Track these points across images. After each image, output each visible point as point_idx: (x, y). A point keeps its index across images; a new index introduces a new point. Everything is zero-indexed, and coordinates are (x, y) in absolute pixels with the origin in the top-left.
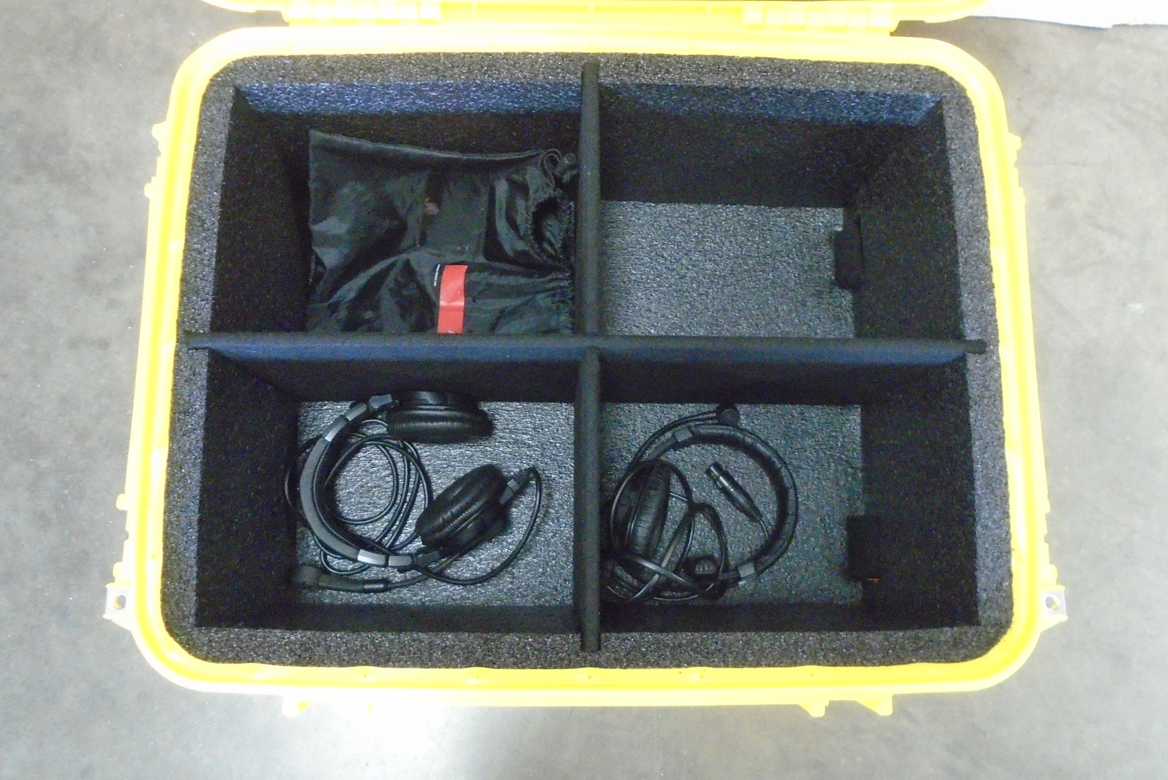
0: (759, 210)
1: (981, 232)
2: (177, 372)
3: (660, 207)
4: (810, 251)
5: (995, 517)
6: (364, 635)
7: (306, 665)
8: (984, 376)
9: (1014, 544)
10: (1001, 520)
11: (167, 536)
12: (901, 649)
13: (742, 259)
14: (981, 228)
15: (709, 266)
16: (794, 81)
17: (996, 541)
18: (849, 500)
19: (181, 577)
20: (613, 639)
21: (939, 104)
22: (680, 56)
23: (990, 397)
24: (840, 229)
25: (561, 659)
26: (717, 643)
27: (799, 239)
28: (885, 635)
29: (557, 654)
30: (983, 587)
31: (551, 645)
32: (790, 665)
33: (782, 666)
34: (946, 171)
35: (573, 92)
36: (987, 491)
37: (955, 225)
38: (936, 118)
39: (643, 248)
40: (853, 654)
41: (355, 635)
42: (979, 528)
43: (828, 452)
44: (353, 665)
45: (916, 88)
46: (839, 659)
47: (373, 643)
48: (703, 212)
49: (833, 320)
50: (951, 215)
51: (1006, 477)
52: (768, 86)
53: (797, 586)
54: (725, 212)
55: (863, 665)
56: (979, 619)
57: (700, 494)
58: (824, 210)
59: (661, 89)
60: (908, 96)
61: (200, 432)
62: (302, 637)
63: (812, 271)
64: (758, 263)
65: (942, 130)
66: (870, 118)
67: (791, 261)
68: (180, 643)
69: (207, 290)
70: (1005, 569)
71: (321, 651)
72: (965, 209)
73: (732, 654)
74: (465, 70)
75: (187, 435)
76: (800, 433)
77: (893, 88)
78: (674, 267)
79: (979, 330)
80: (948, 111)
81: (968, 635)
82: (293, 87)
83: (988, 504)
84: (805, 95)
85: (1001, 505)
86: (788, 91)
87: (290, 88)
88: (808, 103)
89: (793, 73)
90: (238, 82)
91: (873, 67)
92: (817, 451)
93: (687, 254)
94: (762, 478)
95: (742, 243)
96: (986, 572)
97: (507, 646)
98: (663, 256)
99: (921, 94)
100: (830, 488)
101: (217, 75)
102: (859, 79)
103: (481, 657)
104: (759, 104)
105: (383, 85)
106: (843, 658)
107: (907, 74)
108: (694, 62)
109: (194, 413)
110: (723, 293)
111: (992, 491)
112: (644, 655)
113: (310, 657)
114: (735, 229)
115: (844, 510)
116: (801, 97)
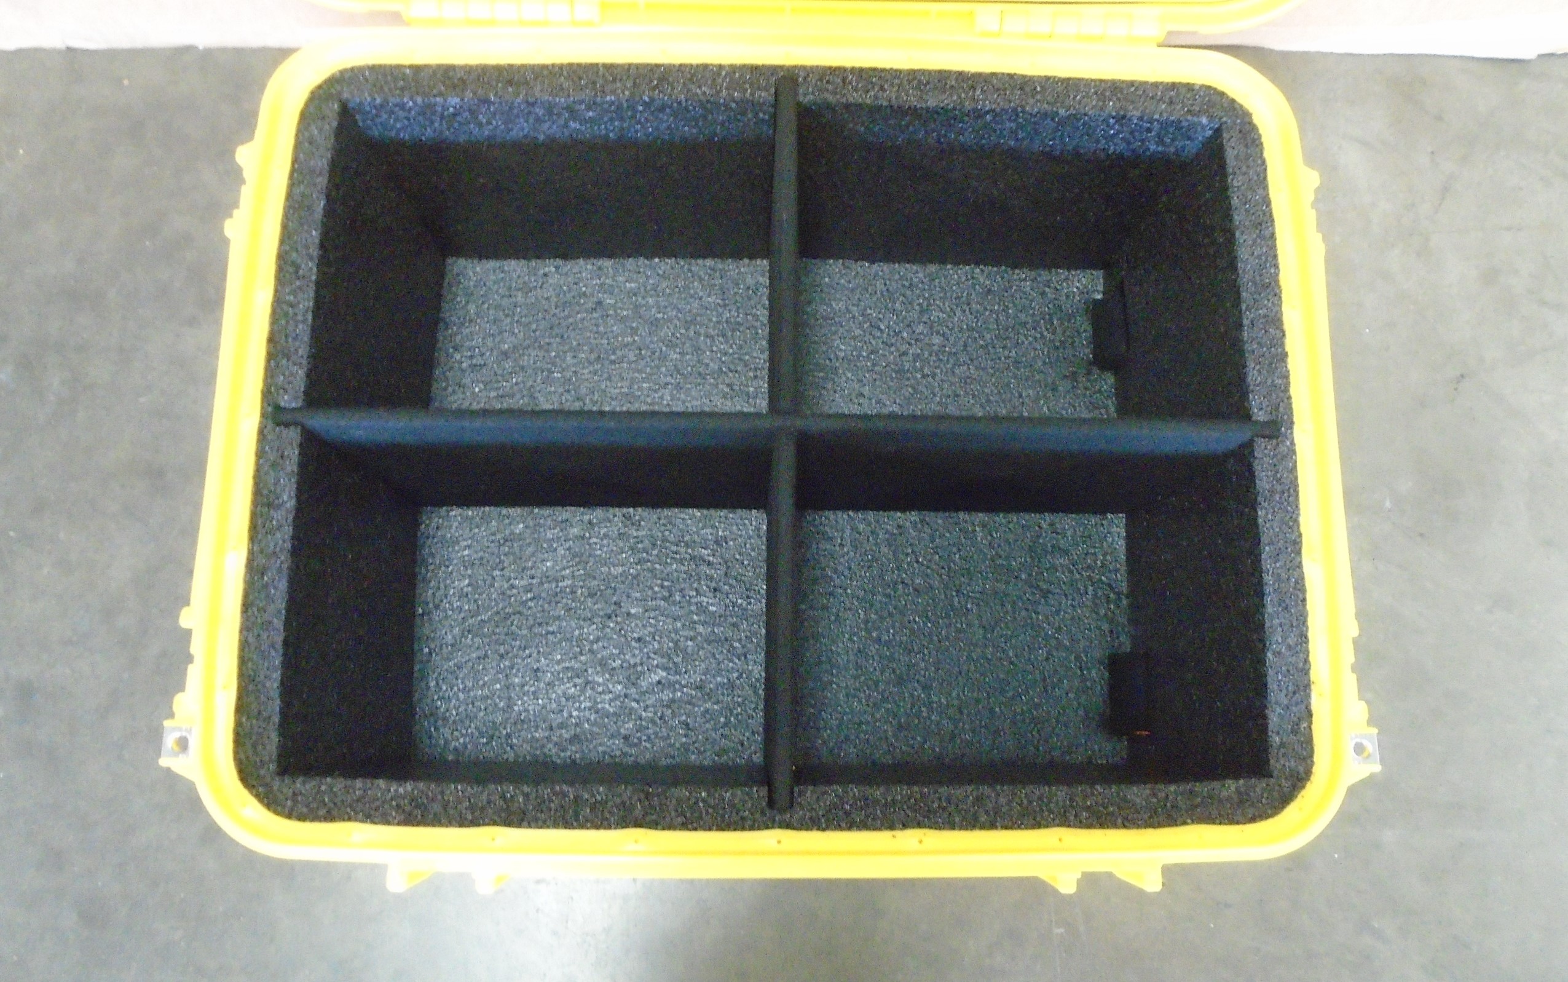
0: (997, 273)
1: (1271, 288)
2: (260, 454)
3: (875, 267)
4: (1062, 324)
5: (1290, 641)
6: (492, 787)
7: (418, 824)
8: (1275, 466)
9: (1314, 675)
10: (1297, 645)
11: (243, 661)
12: (1173, 807)
13: (978, 332)
14: (1270, 284)
15: (937, 340)
16: (1038, 101)
17: (1292, 672)
18: (1111, 632)
19: (259, 713)
20: (809, 793)
21: (1218, 132)
22: (896, 71)
23: (1283, 492)
24: (1099, 297)
25: (743, 818)
26: (940, 799)
27: (1049, 308)
28: (1152, 789)
29: (737, 812)
30: (1275, 730)
31: (730, 800)
32: (1033, 828)
33: (1023, 829)
34: (1227, 214)
35: (765, 114)
36: (1280, 609)
37: (1238, 280)
38: (1214, 149)
39: (854, 317)
40: (1112, 814)
41: (480, 787)
42: (1269, 655)
43: (1084, 573)
44: (478, 825)
45: (1189, 111)
46: (1094, 819)
47: (503, 797)
48: (929, 275)
50: (1233, 266)
51: (1304, 591)
52: (1006, 107)
53: (1046, 741)
54: (957, 274)
55: (1125, 827)
56: (1271, 768)
57: (925, 624)
58: (1080, 272)
59: (874, 110)
60: (1179, 121)
61: (288, 531)
62: (413, 790)
63: (1065, 348)
64: (997, 337)
65: (1223, 166)
66: (1134, 151)
67: (1038, 335)
68: (257, 796)
69: (300, 352)
70: (1303, 707)
71: (436, 807)
72: (1251, 259)
73: (959, 812)
74: (629, 84)
75: (270, 532)
76: (1050, 549)
77: (1161, 111)
78: (893, 341)
79: (1269, 409)
80: (1229, 140)
81: (1257, 789)
82: (415, 103)
83: (1281, 625)
84: (1053, 119)
85: (1298, 626)
86: (1031, 114)
87: (411, 103)
88: (1056, 130)
89: (1037, 92)
90: (346, 95)
91: (1136, 85)
92: (1071, 572)
93: (909, 326)
94: (1003, 605)
95: (977, 312)
96: (1279, 710)
97: (674, 802)
98: (879, 328)
99: (1196, 119)
100: (1087, 618)
101: (320, 87)
102: (1119, 99)
103: (641, 816)
104: (995, 131)
105: (527, 102)
106: (1099, 818)
107: (1178, 94)
108: (914, 78)
109: (280, 506)
110: (955, 374)
111: (1286, 609)
112: (847, 814)
113: (423, 815)
114: (969, 295)
115: (1104, 644)
116: (1048, 121)
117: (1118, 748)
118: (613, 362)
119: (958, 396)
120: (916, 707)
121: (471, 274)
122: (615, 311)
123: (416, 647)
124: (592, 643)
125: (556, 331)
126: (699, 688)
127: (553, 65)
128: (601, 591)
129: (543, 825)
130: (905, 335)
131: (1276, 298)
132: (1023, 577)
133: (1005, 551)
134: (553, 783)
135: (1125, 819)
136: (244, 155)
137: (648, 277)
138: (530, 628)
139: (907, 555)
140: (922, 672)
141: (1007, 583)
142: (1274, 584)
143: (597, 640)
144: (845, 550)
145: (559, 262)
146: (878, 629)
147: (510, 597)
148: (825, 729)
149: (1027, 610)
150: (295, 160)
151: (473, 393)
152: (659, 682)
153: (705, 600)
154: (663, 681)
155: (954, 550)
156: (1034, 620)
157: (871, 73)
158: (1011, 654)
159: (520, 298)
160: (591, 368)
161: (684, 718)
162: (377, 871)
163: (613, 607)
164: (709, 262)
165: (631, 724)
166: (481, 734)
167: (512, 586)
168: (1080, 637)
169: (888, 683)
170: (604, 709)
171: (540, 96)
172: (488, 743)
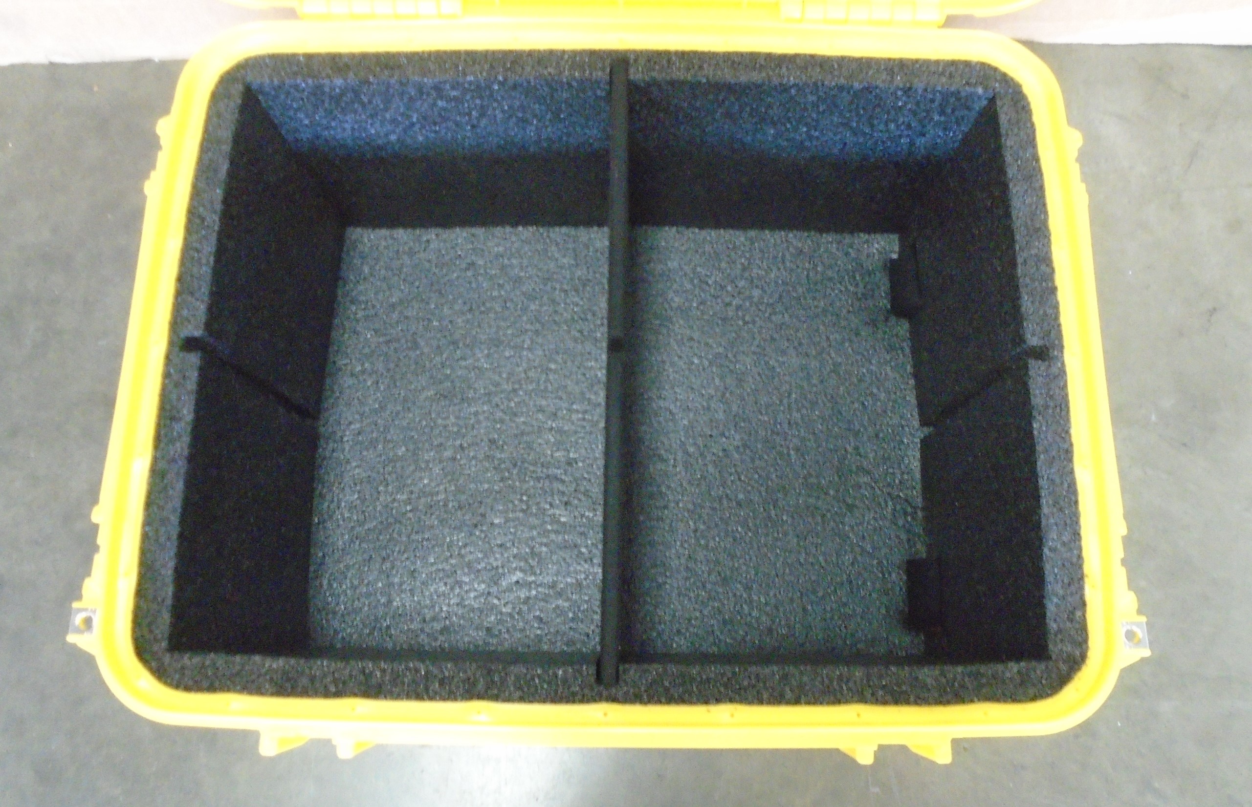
0: (808, 237)
1: (1041, 232)
2: (167, 375)
3: (704, 233)
4: (863, 279)
5: (1065, 539)
6: (352, 663)
7: (288, 696)
8: (1048, 385)
9: (1087, 569)
10: (1071, 542)
11: (143, 552)
12: (961, 687)
13: (791, 286)
15: (756, 293)
16: (836, 77)
17: (1067, 567)
18: (909, 540)
19: (155, 597)
20: (632, 672)
21: (992, 100)
22: (713, 53)
23: (1056, 408)
24: (895, 256)
25: (574, 693)
26: (750, 678)
27: (852, 266)
28: (942, 671)
29: (568, 689)
30: (1052, 618)
31: (562, 677)
32: (833, 703)
33: (824, 704)
34: (1001, 171)
35: (601, 91)
36: (1055, 510)
37: (1012, 225)
38: (989, 116)
39: (685, 275)
40: (906, 692)
41: (343, 664)
42: (1046, 550)
43: (884, 490)
44: (340, 696)
45: (967, 83)
46: (888, 698)
47: (363, 671)
48: (750, 239)
49: (889, 349)
50: (1008, 215)
51: (1076, 494)
52: (808, 82)
53: (853, 636)
54: (772, 238)
55: (917, 704)
56: (1050, 653)
57: (746, 533)
58: (878, 236)
59: (695, 87)
60: (959, 92)
61: (186, 439)
62: (285, 665)
63: (866, 299)
64: (808, 290)
65: (997, 128)
67: (843, 289)
68: (150, 669)
69: (203, 290)
70: (1078, 597)
71: (304, 681)
72: (1023, 207)
73: (766, 689)
74: (486, 67)
75: (172, 441)
76: (854, 468)
77: (942, 84)
78: (719, 294)
79: (1042, 335)
80: (1002, 107)
81: (1037, 672)
82: (307, 84)
83: (1056, 525)
84: (849, 92)
85: (1071, 525)
86: (829, 88)
87: (303, 85)
88: (852, 102)
89: (835, 70)
90: (249, 78)
91: (921, 62)
92: (873, 489)
93: (732, 282)
94: (814, 518)
95: (791, 269)
96: (1055, 600)
97: (513, 678)
98: (707, 283)
99: (973, 90)
100: (887, 529)
101: (228, 73)
102: (906, 74)
103: (483, 690)
104: (799, 104)
105: (400, 82)
106: (893, 695)
107: (957, 70)
108: (729, 59)
109: (180, 419)
110: (771, 322)
111: (1061, 510)
112: (667, 690)
113: (292, 688)
114: (784, 256)
115: (903, 551)
116: (844, 94)
117: (916, 642)
118: (481, 313)
119: (774, 340)
120: (739, 605)
121: (366, 241)
122: (485, 271)
123: (312, 551)
124: (461, 548)
125: (435, 287)
126: (553, 586)
127: (423, 52)
128: (469, 504)
129: (398, 697)
130: (729, 288)
131: (1046, 240)
132: (832, 493)
133: (815, 471)
134: (409, 661)
135: (917, 696)
136: (164, 127)
137: (513, 243)
138: (409, 536)
139: (731, 475)
140: (744, 576)
141: (818, 498)
142: (1049, 488)
143: (465, 546)
144: (678, 470)
145: (439, 230)
146: (703, 537)
147: (392, 509)
148: (660, 623)
149: (835, 522)
150: (206, 130)
151: (366, 339)
152: (517, 582)
153: (558, 512)
154: (521, 581)
155: (772, 470)
156: (841, 531)
157: (692, 55)
158: (821, 558)
159: (406, 259)
160: (464, 318)
161: (538, 613)
162: (251, 737)
163: (479, 518)
164: (564, 229)
165: (493, 618)
166: (365, 626)
167: (394, 500)
168: (881, 544)
169: (714, 584)
170: (469, 604)
171: (411, 77)
172: (371, 633)
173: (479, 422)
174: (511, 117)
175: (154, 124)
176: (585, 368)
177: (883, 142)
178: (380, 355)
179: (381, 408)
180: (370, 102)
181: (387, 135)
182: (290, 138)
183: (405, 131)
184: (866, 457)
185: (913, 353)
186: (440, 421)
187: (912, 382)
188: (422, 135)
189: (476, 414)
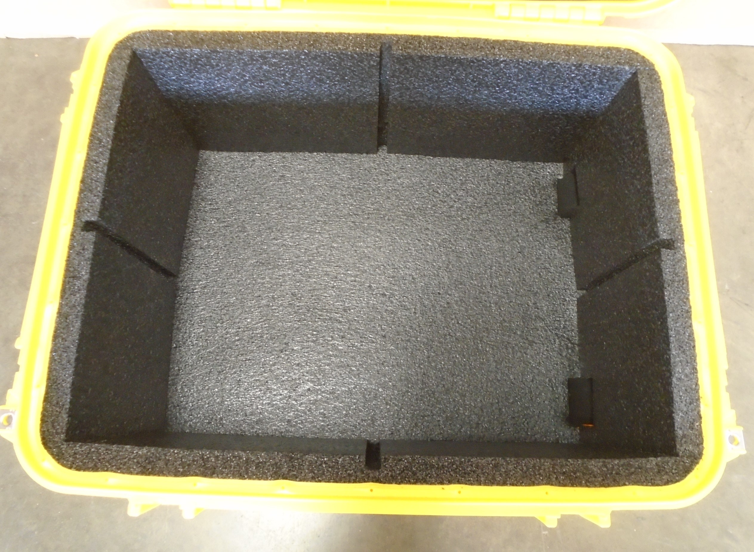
0: (504, 163)
1: (668, 162)
2: (71, 247)
3: (436, 159)
4: (540, 192)
5: (687, 372)
6: (196, 451)
7: (149, 474)
8: (674, 265)
9: (701, 393)
10: (691, 374)
11: (51, 370)
12: (617, 474)
13: (493, 196)
14: (668, 160)
15: (470, 199)
16: (531, 56)
17: (688, 391)
18: (569, 366)
19: (58, 402)
20: (391, 460)
21: (635, 75)
22: (450, 38)
23: (679, 281)
24: (561, 177)
25: (349, 475)
26: (472, 466)
27: (533, 183)
28: (604, 462)
29: (346, 471)
30: (679, 426)
31: (342, 463)
32: (529, 485)
33: (523, 486)
34: (641, 120)
35: (374, 61)
36: (680, 352)
37: (649, 157)
38: (633, 85)
39: (424, 186)
40: (579, 477)
41: (189, 452)
42: (674, 380)
43: (553, 332)
44: (186, 475)
45: (618, 62)
46: (568, 481)
47: (202, 458)
48: (466, 164)
49: (557, 238)
51: (694, 341)
52: (513, 59)
53: (532, 429)
54: (482, 164)
55: (587, 486)
56: (678, 450)
57: (462, 359)
58: (550, 164)
59: (437, 60)
60: (613, 68)
61: (84, 292)
62: (147, 452)
63: (542, 205)
64: (504, 199)
67: (527, 198)
68: (52, 454)
69: (99, 189)
70: (696, 412)
71: (161, 464)
72: (657, 145)
73: (483, 474)
74: (297, 43)
75: (73, 294)
76: (534, 318)
77: (601, 63)
78: (445, 200)
79: (669, 232)
80: (642, 79)
81: (670, 464)
82: (175, 51)
83: (680, 362)
84: (539, 67)
85: (691, 363)
86: (527, 63)
87: (172, 52)
88: (541, 74)
89: (530, 51)
90: (135, 47)
91: (587, 48)
92: (546, 331)
93: (454, 191)
94: (507, 349)
95: (493, 185)
96: (681, 414)
97: (307, 463)
98: (438, 192)
99: (622, 67)
100: (556, 358)
101: (121, 42)
102: (578, 55)
103: (286, 472)
104: (505, 74)
105: (238, 52)
106: (570, 480)
107: (612, 53)
108: (460, 42)
109: (80, 278)
110: (480, 219)
111: (684, 352)
112: (414, 474)
113: (152, 468)
114: (488, 175)
115: (566, 373)
116: (536, 68)
117: (574, 434)
118: (289, 209)
119: (481, 230)
120: (457, 407)
121: (213, 159)
122: (291, 181)
123: (171, 366)
124: (271, 366)
125: (258, 191)
126: (332, 393)
128: (278, 336)
129: (226, 476)
130: (452, 196)
131: (672, 168)
132: (519, 333)
133: (508, 318)
134: (234, 450)
135: (587, 481)
136: (75, 78)
137: (310, 163)
138: (236, 357)
139: (452, 319)
140: (460, 387)
141: (509, 336)
142: (675, 337)
143: (274, 365)
145: (261, 154)
146: (434, 361)
147: (226, 338)
149: (521, 352)
151: (211, 224)
152: (309, 389)
153: (337, 343)
154: (311, 389)
155: (479, 317)
156: (525, 359)
157: (435, 39)
158: (511, 377)
159: (239, 172)
160: (277, 212)
161: (322, 411)
162: (123, 503)
163: (284, 346)
164: (344, 155)
165: (291, 414)
166: (206, 418)
167: (227, 333)
168: (551, 368)
169: (441, 393)
170: (276, 404)
171: (245, 48)
172: (209, 423)
173: (285, 281)
174: (312, 78)
175: (69, 75)
176: (356, 247)
177: (559, 101)
178: (220, 235)
179: (220, 270)
180: (217, 65)
181: (228, 89)
182: (163, 89)
183: (240, 85)
184: (542, 310)
185: (572, 241)
186: (259, 281)
187: (572, 260)
188: (252, 88)
189: (283, 276)
